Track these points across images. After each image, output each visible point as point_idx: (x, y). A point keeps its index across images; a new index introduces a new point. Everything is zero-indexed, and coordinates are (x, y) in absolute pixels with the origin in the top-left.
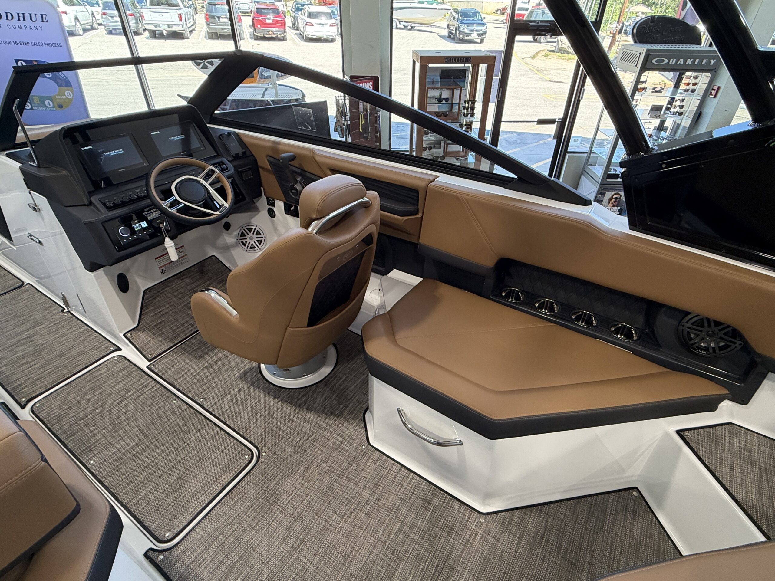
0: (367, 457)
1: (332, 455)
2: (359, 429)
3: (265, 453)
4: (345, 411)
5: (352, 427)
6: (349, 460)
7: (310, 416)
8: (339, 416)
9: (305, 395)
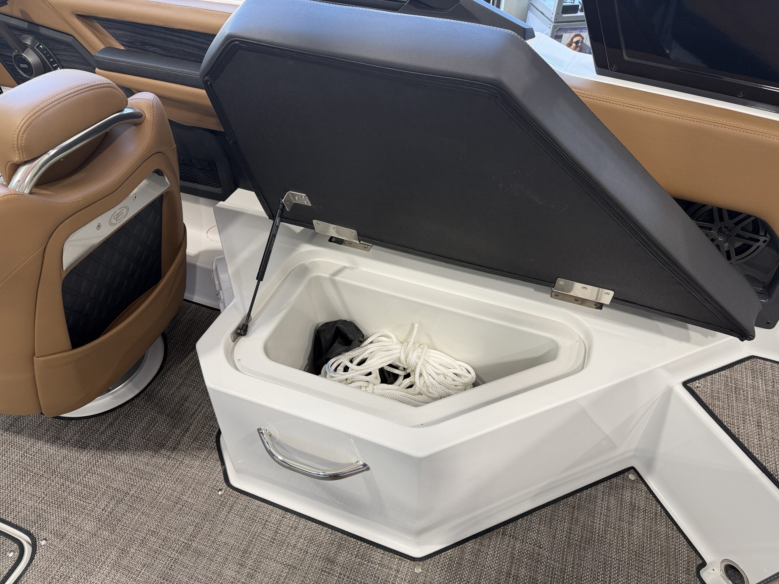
0: (226, 509)
1: (167, 518)
2: (211, 463)
3: (45, 539)
4: (185, 439)
5: (197, 463)
6: (197, 521)
7: (123, 459)
8: (174, 449)
9: (111, 424)
